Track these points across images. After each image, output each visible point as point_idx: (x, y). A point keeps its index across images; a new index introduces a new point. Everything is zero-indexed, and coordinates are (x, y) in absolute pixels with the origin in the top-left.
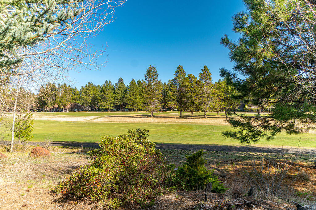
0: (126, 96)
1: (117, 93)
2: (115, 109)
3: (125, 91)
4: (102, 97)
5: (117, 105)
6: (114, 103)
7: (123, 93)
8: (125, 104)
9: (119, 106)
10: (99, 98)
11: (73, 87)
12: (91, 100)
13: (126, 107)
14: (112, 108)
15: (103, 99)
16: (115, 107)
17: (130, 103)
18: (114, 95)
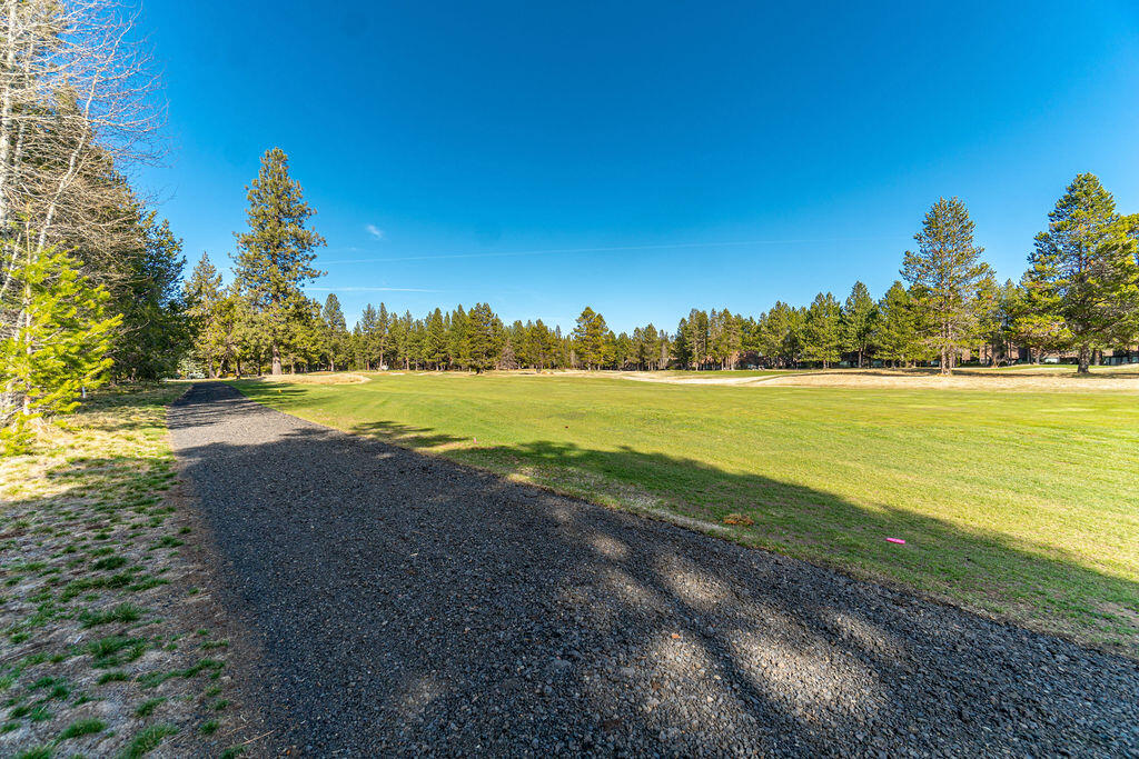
0: (873, 327)
1: (849, 321)
2: (845, 363)
3: (873, 315)
4: (808, 333)
5: (849, 351)
6: (839, 347)
7: (867, 320)
8: (871, 350)
9: (855, 354)
10: (802, 336)
11: (745, 317)
12: (783, 342)
13: (875, 357)
14: (833, 360)
15: (814, 338)
16: (845, 356)
17: (886, 347)
18: (842, 327)
